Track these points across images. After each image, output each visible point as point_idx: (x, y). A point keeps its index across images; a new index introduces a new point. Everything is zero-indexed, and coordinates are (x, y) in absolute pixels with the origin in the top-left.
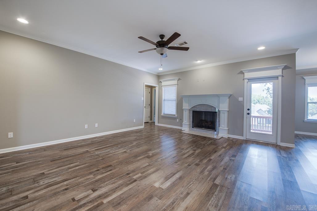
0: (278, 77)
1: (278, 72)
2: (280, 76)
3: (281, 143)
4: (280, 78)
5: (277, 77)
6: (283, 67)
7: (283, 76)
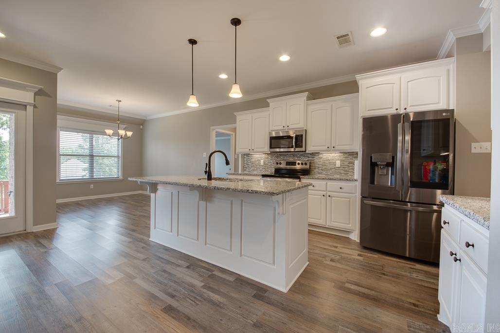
0: (26, 106)
1: (27, 97)
2: (30, 106)
3: (34, 227)
4: (30, 109)
5: (24, 106)
6: (37, 90)
7: (35, 107)
